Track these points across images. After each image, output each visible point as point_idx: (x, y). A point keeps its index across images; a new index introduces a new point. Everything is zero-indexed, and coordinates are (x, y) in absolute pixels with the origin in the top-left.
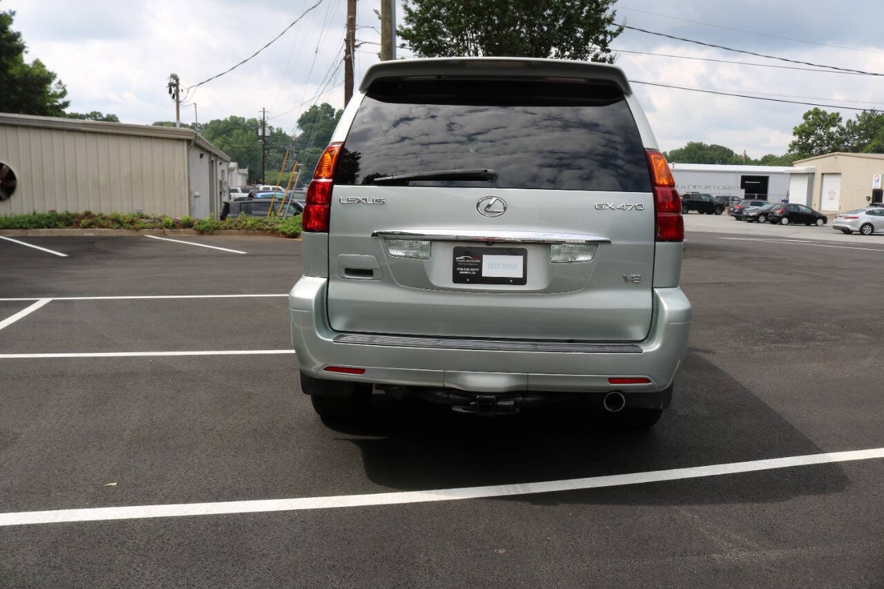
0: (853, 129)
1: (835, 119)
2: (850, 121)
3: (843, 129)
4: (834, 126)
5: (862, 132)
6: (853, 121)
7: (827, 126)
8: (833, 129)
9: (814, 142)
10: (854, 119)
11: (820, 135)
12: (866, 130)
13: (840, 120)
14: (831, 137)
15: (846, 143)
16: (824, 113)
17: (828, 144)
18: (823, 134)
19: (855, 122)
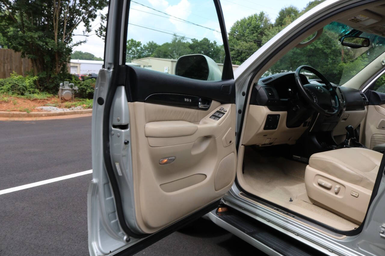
0: (146, 48)
1: (139, 44)
2: (144, 45)
3: (142, 48)
4: (139, 47)
5: (149, 50)
6: (145, 45)
7: (136, 47)
8: (138, 48)
9: (131, 53)
10: (146, 44)
11: (134, 50)
12: (150, 49)
13: (141, 44)
14: (138, 51)
15: (143, 54)
16: (135, 41)
17: (137, 54)
18: (135, 49)
19: (146, 46)
